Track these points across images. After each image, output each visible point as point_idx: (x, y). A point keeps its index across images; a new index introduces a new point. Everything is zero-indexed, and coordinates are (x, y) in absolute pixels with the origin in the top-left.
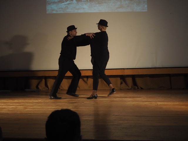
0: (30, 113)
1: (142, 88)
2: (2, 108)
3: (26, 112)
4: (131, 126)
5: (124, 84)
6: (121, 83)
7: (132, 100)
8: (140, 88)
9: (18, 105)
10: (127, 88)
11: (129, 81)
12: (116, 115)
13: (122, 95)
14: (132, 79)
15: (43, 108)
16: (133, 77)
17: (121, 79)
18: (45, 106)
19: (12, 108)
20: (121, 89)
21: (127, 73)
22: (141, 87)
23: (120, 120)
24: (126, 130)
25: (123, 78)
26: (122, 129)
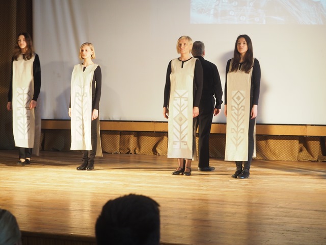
4: (303, 228)
5: (305, 151)
6: (301, 150)
10: (311, 159)
11: (315, 146)
12: (281, 207)
14: (320, 144)
16: (322, 140)
17: (300, 143)
20: (299, 161)
21: (310, 132)
23: (285, 216)
24: (293, 234)
25: (304, 140)
26: (285, 232)
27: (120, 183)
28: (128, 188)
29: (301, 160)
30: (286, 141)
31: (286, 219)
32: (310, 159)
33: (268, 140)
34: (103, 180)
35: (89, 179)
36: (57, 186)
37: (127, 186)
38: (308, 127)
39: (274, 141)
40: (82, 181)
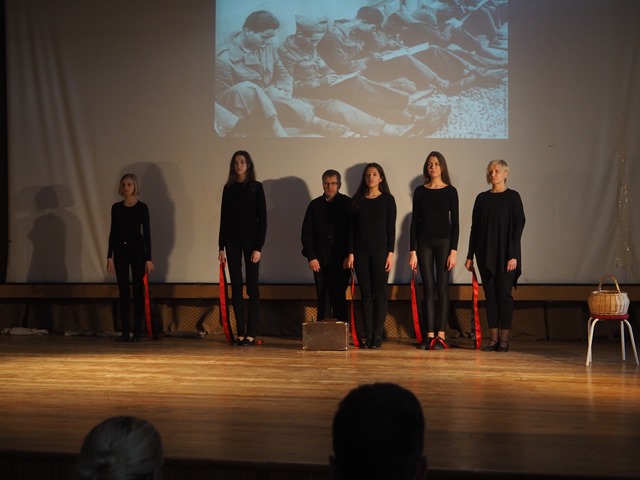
2: (118, 379)
9: (158, 373)
18: (227, 376)
19: (144, 378)
27: (168, 376)
28: (181, 384)
34: (139, 372)
35: (117, 372)
36: (72, 383)
37: (179, 380)
40: (108, 375)
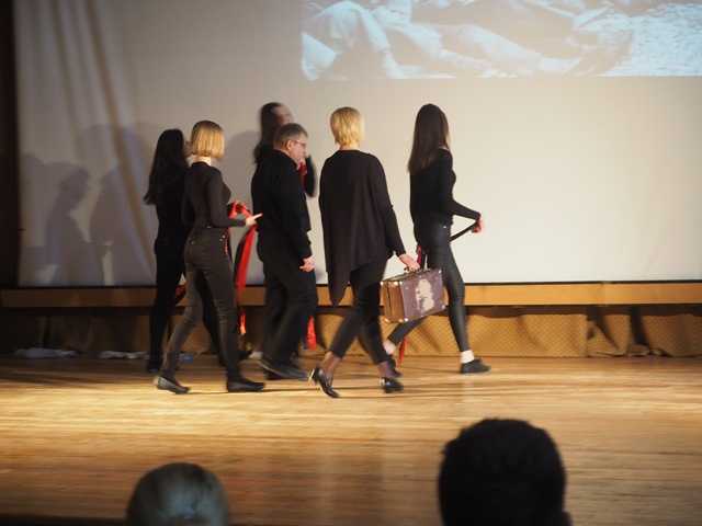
0: (275, 435)
1: (665, 355)
2: (171, 417)
3: (258, 434)
4: (651, 487)
5: (599, 337)
6: (590, 335)
7: (636, 394)
8: (657, 353)
9: (229, 408)
10: (612, 351)
11: (620, 326)
12: (590, 450)
13: (598, 376)
14: (631, 321)
15: (318, 419)
16: (635, 312)
17: (589, 319)
18: (324, 412)
19: (208, 416)
20: (588, 357)
21: (611, 297)
22: (660, 350)
23: (606, 467)
24: (636, 501)
25: (597, 315)
26: (619, 497)
28: (260, 423)
29: (593, 354)
30: (560, 317)
31: (610, 473)
32: (613, 353)
33: (525, 316)
38: (606, 286)
39: (536, 317)
